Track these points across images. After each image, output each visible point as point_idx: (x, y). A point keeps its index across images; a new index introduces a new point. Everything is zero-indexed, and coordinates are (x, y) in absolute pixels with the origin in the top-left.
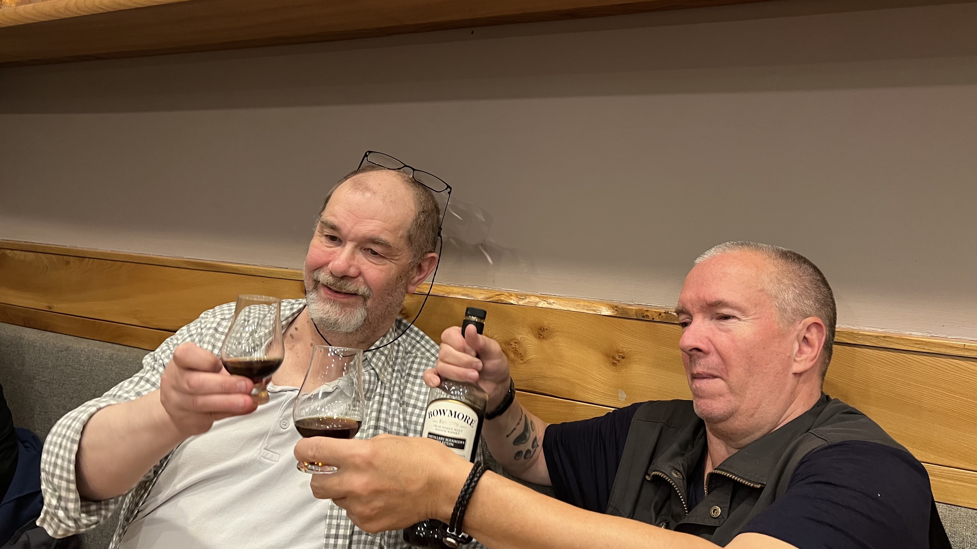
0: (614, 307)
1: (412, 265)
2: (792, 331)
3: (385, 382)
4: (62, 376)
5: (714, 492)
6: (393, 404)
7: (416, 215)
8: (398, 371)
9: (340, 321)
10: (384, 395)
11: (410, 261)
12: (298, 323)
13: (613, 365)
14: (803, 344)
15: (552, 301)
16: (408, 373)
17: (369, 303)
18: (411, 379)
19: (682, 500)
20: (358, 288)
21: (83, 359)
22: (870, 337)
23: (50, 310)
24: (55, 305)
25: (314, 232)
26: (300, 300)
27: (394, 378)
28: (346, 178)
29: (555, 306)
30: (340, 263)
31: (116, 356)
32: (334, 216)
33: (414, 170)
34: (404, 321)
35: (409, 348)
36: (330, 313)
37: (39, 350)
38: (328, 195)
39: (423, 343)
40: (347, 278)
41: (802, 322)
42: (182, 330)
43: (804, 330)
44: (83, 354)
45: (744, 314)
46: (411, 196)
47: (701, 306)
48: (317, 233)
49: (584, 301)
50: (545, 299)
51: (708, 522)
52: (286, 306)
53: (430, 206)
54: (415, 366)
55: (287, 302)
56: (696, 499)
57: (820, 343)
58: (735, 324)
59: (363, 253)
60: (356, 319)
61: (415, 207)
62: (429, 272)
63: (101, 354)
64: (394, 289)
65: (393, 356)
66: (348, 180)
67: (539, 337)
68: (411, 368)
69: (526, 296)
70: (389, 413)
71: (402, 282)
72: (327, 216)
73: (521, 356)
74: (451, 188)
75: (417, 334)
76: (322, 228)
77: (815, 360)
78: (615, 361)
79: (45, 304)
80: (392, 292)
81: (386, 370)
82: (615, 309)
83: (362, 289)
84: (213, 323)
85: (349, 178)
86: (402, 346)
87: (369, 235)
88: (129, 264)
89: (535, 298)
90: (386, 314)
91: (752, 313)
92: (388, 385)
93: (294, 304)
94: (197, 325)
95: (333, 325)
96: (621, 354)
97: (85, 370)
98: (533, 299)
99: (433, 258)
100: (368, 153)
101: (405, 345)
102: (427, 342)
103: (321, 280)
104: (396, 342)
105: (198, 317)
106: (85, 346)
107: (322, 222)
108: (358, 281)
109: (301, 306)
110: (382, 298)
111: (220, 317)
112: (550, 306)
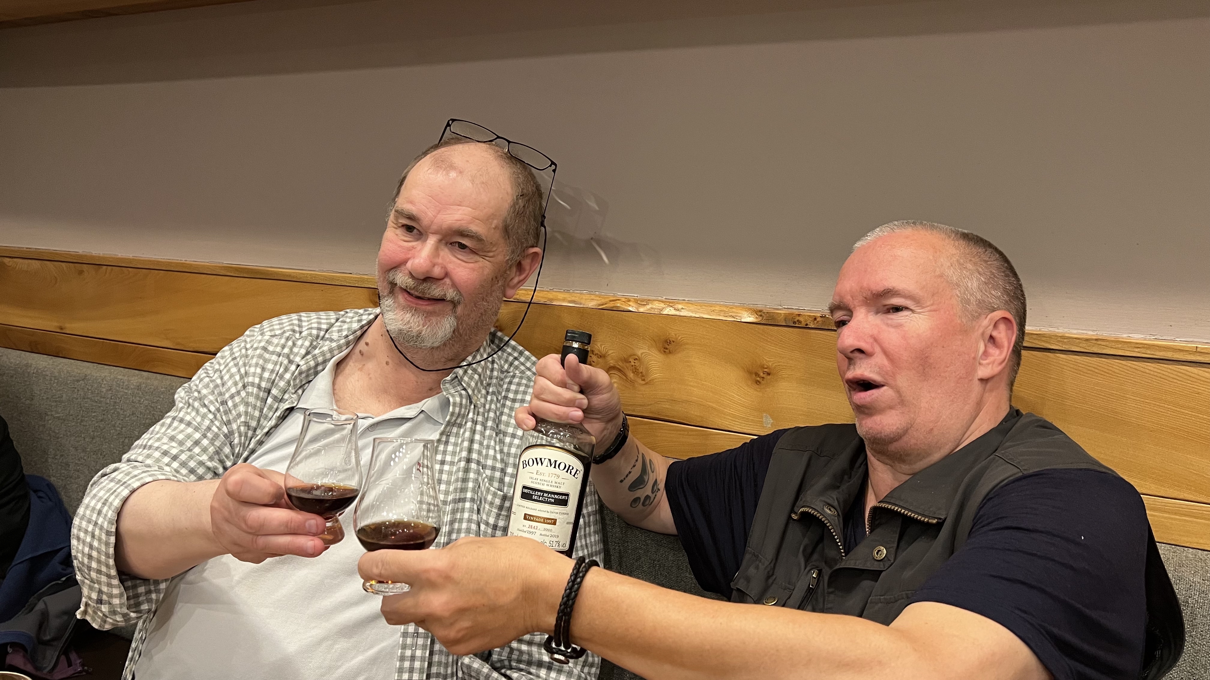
0: (758, 312)
1: (510, 263)
2: (977, 328)
3: (479, 406)
4: (80, 411)
5: (878, 531)
6: (488, 432)
7: (513, 200)
8: (493, 393)
9: (423, 333)
10: (476, 421)
11: (508, 258)
12: (369, 337)
13: (756, 383)
14: (990, 345)
15: (680, 306)
16: (504, 396)
17: (459, 309)
18: (508, 403)
19: (838, 540)
20: (445, 292)
21: (104, 390)
22: (1078, 340)
23: (61, 331)
24: (67, 325)
25: (386, 223)
26: (370, 309)
27: (488, 402)
28: (425, 154)
29: (683, 313)
30: (422, 261)
31: (144, 385)
32: (411, 202)
33: (509, 142)
34: (499, 334)
35: (506, 367)
36: (411, 323)
37: (51, 380)
38: (403, 175)
39: (522, 359)
40: (431, 280)
41: (989, 317)
42: (224, 351)
43: (991, 327)
44: (105, 384)
45: (918, 305)
46: (506, 176)
47: (865, 298)
48: (390, 223)
49: (721, 306)
50: (671, 305)
51: (869, 566)
52: (353, 318)
53: (531, 189)
54: (513, 387)
55: (354, 313)
56: (855, 540)
57: (1009, 343)
58: (907, 317)
59: (449, 249)
60: (443, 330)
61: (512, 189)
62: (531, 272)
63: (126, 383)
64: (489, 292)
65: (487, 375)
66: (428, 156)
67: (665, 352)
68: (508, 390)
69: (648, 301)
70: (483, 443)
71: (497, 284)
72: (402, 203)
73: (643, 377)
74: (556, 165)
75: (514, 349)
76: (396, 218)
77: (1004, 364)
78: (758, 379)
79: (56, 324)
80: (487, 296)
81: (479, 391)
82: (760, 314)
83: (451, 294)
84: (260, 341)
85: (428, 154)
86: (497, 364)
87: (457, 225)
88: (156, 271)
89: (659, 304)
90: (480, 324)
91: (929, 303)
92: (481, 410)
93: (362, 315)
94: (240, 346)
95: (415, 338)
96: (766, 370)
97: (108, 403)
98: (657, 305)
99: (536, 253)
100: (450, 122)
101: (501, 362)
102: (528, 359)
103: (398, 282)
104: (490, 359)
105: (242, 334)
106: (106, 374)
107: (396, 211)
108: (444, 284)
109: (372, 317)
110: (475, 304)
111: (269, 333)
112: (677, 313)
